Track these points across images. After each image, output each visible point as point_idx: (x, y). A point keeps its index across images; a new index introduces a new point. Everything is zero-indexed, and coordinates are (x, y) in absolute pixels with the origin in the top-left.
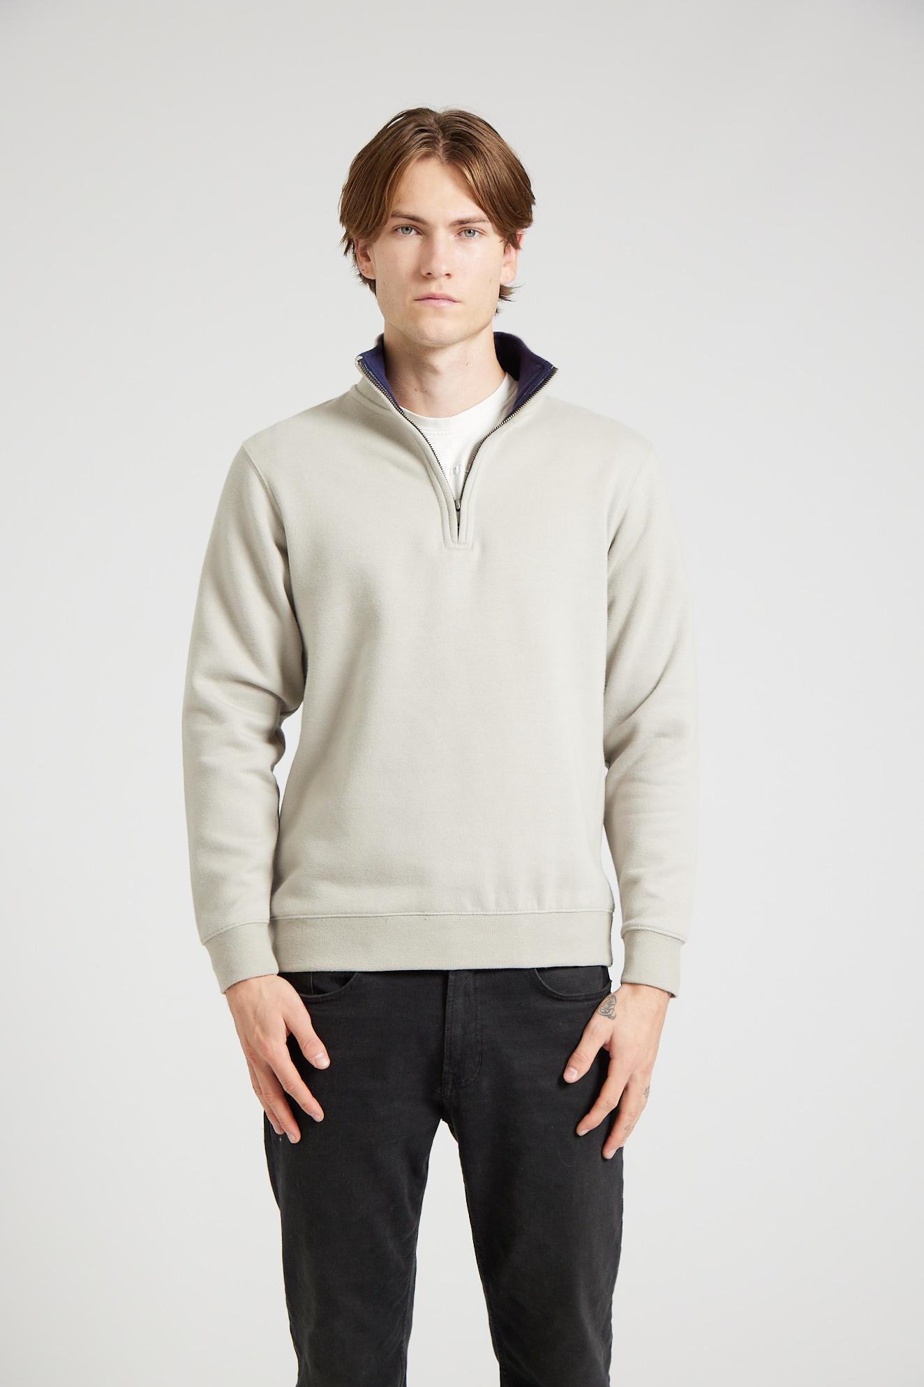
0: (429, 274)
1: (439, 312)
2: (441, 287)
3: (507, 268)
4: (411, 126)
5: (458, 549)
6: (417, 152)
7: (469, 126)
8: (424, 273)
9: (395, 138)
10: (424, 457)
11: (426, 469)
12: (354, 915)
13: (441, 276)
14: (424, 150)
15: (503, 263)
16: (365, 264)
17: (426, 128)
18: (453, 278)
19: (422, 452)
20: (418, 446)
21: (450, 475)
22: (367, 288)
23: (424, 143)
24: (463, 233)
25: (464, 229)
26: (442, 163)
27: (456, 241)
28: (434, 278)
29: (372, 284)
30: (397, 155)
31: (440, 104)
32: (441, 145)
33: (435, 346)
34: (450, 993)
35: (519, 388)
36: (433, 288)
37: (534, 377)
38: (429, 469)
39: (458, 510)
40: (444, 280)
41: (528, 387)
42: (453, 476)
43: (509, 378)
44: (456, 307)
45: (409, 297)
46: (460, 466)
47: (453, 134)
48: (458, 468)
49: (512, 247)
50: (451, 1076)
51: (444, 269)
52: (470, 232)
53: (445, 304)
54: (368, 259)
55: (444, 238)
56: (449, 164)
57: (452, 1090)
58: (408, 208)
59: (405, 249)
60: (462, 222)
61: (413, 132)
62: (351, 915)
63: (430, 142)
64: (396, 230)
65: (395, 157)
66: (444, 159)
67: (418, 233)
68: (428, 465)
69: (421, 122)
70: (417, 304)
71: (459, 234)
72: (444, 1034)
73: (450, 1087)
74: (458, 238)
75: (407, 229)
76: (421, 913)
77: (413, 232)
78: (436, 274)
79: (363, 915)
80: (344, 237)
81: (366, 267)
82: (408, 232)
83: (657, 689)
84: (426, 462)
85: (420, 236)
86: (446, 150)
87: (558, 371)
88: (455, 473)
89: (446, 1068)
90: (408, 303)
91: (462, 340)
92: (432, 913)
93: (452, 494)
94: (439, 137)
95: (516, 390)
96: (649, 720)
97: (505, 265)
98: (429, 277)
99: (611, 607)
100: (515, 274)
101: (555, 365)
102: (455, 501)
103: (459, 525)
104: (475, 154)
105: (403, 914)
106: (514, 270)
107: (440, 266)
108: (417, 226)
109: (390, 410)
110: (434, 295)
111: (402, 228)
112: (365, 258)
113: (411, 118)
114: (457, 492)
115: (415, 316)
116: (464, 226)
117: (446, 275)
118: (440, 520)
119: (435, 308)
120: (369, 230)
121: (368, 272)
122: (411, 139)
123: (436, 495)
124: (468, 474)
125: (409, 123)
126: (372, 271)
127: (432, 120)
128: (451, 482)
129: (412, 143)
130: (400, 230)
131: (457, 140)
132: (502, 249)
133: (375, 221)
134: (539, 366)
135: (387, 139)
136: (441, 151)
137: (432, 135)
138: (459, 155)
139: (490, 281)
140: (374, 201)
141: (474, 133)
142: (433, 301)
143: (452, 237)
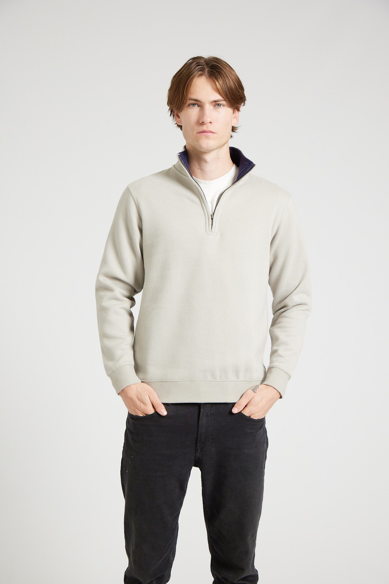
0: (203, 122)
1: (207, 137)
2: (208, 128)
3: (235, 119)
5: (211, 235)
6: (197, 73)
7: (217, 63)
8: (201, 122)
9: (188, 68)
10: (200, 196)
11: (201, 202)
13: (207, 123)
14: (200, 73)
16: (178, 119)
17: (200, 64)
18: (212, 124)
19: (199, 194)
20: (198, 192)
21: (210, 204)
22: (179, 129)
23: (201, 70)
24: (216, 106)
25: (216, 104)
26: (207, 77)
27: (213, 109)
28: (205, 124)
29: (180, 127)
30: (189, 75)
31: (206, 54)
32: (206, 70)
33: (206, 151)
34: (201, 416)
36: (205, 128)
37: (246, 167)
39: (212, 219)
40: (209, 124)
41: (243, 171)
43: (235, 166)
44: (214, 135)
45: (195, 132)
46: (214, 201)
47: (211, 66)
49: (237, 111)
50: (200, 447)
51: (209, 120)
52: (219, 105)
53: (210, 134)
54: (179, 117)
55: (208, 108)
56: (210, 78)
57: (200, 453)
58: (194, 96)
59: (193, 113)
60: (215, 101)
61: (195, 66)
63: (202, 70)
64: (189, 105)
65: (188, 76)
66: (208, 76)
67: (198, 106)
69: (199, 62)
70: (198, 135)
71: (215, 106)
72: (198, 432)
74: (214, 107)
75: (194, 105)
76: (190, 380)
77: (196, 106)
78: (205, 122)
80: (169, 109)
81: (178, 120)
82: (194, 106)
84: (201, 199)
85: (199, 107)
86: (208, 73)
88: (212, 204)
89: (198, 444)
90: (195, 135)
91: (217, 148)
92: (195, 380)
93: (211, 213)
94: (206, 68)
95: (238, 171)
98: (203, 124)
101: (254, 163)
102: (211, 215)
103: (212, 225)
104: (219, 74)
105: (183, 380)
106: (237, 120)
107: (207, 119)
108: (198, 103)
109: (188, 177)
110: (205, 131)
111: (192, 104)
112: (177, 117)
113: (194, 60)
114: (212, 212)
115: (197, 140)
116: (216, 103)
117: (210, 122)
118: (205, 223)
119: (206, 136)
120: (179, 107)
121: (179, 122)
122: (194, 68)
123: (204, 212)
124: (216, 206)
125: (194, 62)
126: (181, 122)
127: (203, 61)
128: (210, 207)
129: (195, 70)
130: (191, 105)
131: (213, 69)
132: (232, 112)
133: (182, 103)
134: (248, 163)
135: (185, 69)
136: (207, 73)
137: (203, 67)
138: (213, 75)
139: (228, 124)
140: (181, 94)
141: (219, 65)
142: (205, 133)
143: (212, 107)
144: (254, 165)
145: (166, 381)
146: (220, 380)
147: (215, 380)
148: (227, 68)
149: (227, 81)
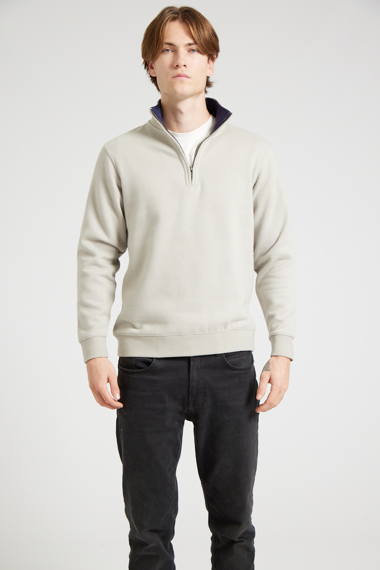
0: (177, 65)
1: (182, 82)
2: (182, 71)
5: (192, 187)
8: (175, 65)
10: (177, 149)
12: (152, 335)
13: (182, 66)
18: (187, 67)
19: (176, 147)
20: (175, 145)
24: (191, 51)
25: (191, 49)
28: (179, 67)
32: (180, 15)
34: (191, 369)
35: (216, 120)
36: (179, 72)
37: (222, 117)
38: (179, 154)
39: (192, 171)
40: (183, 68)
41: (220, 121)
42: (189, 157)
43: (212, 116)
44: (189, 80)
45: (170, 77)
48: (191, 153)
50: (192, 401)
51: (183, 63)
52: (193, 50)
53: (185, 79)
56: (183, 22)
57: (192, 407)
59: (166, 59)
60: (190, 46)
62: (151, 335)
67: (172, 51)
68: (179, 152)
70: (173, 79)
71: (189, 51)
72: (189, 385)
73: (191, 406)
74: (188, 53)
76: (179, 335)
77: (170, 51)
78: (180, 65)
79: (155, 336)
81: (152, 72)
82: (168, 51)
83: (277, 242)
84: (178, 151)
85: (173, 53)
86: (182, 17)
87: (232, 114)
89: (190, 398)
90: (170, 80)
92: (183, 334)
93: (189, 164)
95: (215, 122)
96: (274, 254)
98: (177, 67)
99: (255, 209)
101: (231, 112)
102: (190, 168)
103: (192, 177)
105: (171, 335)
107: (181, 62)
108: (172, 48)
109: (163, 131)
110: (180, 75)
112: (152, 69)
114: (191, 164)
115: (172, 85)
117: (184, 65)
118: (184, 175)
119: (180, 81)
120: (154, 53)
121: (153, 74)
123: (183, 165)
124: (195, 156)
126: (155, 72)
128: (189, 160)
130: (165, 51)
131: (186, 13)
133: (157, 48)
134: (225, 112)
136: (180, 18)
138: (187, 19)
140: (155, 39)
142: (179, 77)
143: (186, 52)
144: (230, 114)
145: (154, 336)
146: (208, 333)
147: (204, 333)
149: (200, 25)
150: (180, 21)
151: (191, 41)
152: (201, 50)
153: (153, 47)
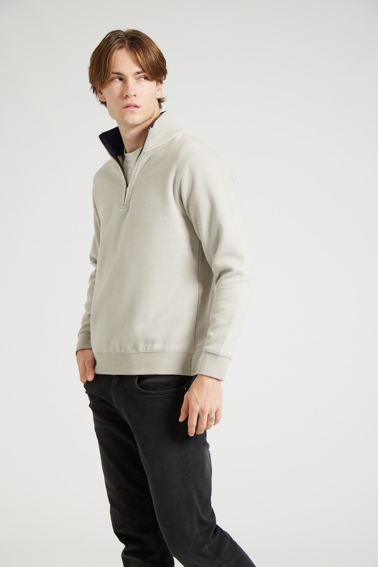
0: (127, 96)
1: (132, 112)
2: (132, 101)
3: (159, 92)
4: (114, 36)
5: (123, 208)
6: (117, 46)
7: (137, 35)
8: (125, 96)
9: (108, 41)
13: (132, 96)
14: (120, 44)
15: (157, 91)
16: (101, 96)
17: (119, 37)
18: (137, 97)
23: (120, 42)
26: (127, 50)
27: (136, 82)
28: (129, 97)
29: (104, 103)
30: (110, 48)
32: (126, 43)
36: (129, 101)
39: (126, 192)
40: (133, 97)
44: (139, 109)
45: (120, 107)
47: (131, 38)
49: (160, 83)
51: (133, 93)
53: (135, 109)
55: (131, 80)
56: (130, 50)
58: (116, 70)
59: (115, 86)
60: (138, 73)
61: (114, 39)
63: (122, 41)
65: (109, 49)
66: (128, 48)
69: (118, 35)
70: (124, 110)
71: (138, 79)
75: (116, 79)
77: (118, 79)
78: (129, 95)
81: (101, 97)
85: (122, 81)
86: (129, 45)
94: (126, 40)
97: (158, 91)
100: (162, 94)
103: (125, 198)
104: (140, 45)
106: (161, 92)
107: (131, 92)
108: (121, 77)
110: (130, 104)
111: (114, 78)
112: (101, 94)
115: (123, 114)
116: (139, 75)
117: (134, 95)
119: (130, 111)
120: (102, 82)
121: (102, 99)
122: (115, 41)
125: (113, 35)
126: (104, 98)
127: (122, 34)
129: (115, 42)
131: (133, 40)
132: (156, 84)
133: (105, 77)
135: (105, 42)
136: (127, 45)
137: (122, 39)
138: (134, 46)
139: (152, 97)
140: (103, 68)
141: (139, 37)
142: (129, 109)
143: (135, 80)
148: (147, 40)
149: (147, 51)
150: (127, 48)
151: (139, 70)
152: (149, 77)
153: (101, 77)
